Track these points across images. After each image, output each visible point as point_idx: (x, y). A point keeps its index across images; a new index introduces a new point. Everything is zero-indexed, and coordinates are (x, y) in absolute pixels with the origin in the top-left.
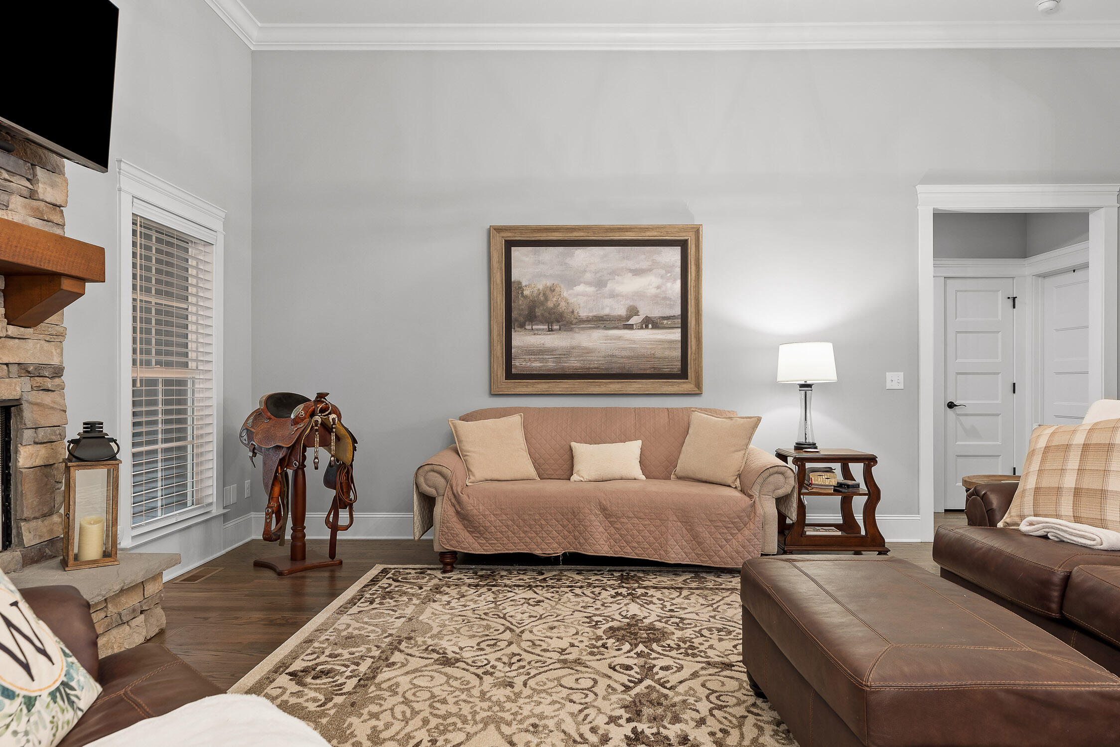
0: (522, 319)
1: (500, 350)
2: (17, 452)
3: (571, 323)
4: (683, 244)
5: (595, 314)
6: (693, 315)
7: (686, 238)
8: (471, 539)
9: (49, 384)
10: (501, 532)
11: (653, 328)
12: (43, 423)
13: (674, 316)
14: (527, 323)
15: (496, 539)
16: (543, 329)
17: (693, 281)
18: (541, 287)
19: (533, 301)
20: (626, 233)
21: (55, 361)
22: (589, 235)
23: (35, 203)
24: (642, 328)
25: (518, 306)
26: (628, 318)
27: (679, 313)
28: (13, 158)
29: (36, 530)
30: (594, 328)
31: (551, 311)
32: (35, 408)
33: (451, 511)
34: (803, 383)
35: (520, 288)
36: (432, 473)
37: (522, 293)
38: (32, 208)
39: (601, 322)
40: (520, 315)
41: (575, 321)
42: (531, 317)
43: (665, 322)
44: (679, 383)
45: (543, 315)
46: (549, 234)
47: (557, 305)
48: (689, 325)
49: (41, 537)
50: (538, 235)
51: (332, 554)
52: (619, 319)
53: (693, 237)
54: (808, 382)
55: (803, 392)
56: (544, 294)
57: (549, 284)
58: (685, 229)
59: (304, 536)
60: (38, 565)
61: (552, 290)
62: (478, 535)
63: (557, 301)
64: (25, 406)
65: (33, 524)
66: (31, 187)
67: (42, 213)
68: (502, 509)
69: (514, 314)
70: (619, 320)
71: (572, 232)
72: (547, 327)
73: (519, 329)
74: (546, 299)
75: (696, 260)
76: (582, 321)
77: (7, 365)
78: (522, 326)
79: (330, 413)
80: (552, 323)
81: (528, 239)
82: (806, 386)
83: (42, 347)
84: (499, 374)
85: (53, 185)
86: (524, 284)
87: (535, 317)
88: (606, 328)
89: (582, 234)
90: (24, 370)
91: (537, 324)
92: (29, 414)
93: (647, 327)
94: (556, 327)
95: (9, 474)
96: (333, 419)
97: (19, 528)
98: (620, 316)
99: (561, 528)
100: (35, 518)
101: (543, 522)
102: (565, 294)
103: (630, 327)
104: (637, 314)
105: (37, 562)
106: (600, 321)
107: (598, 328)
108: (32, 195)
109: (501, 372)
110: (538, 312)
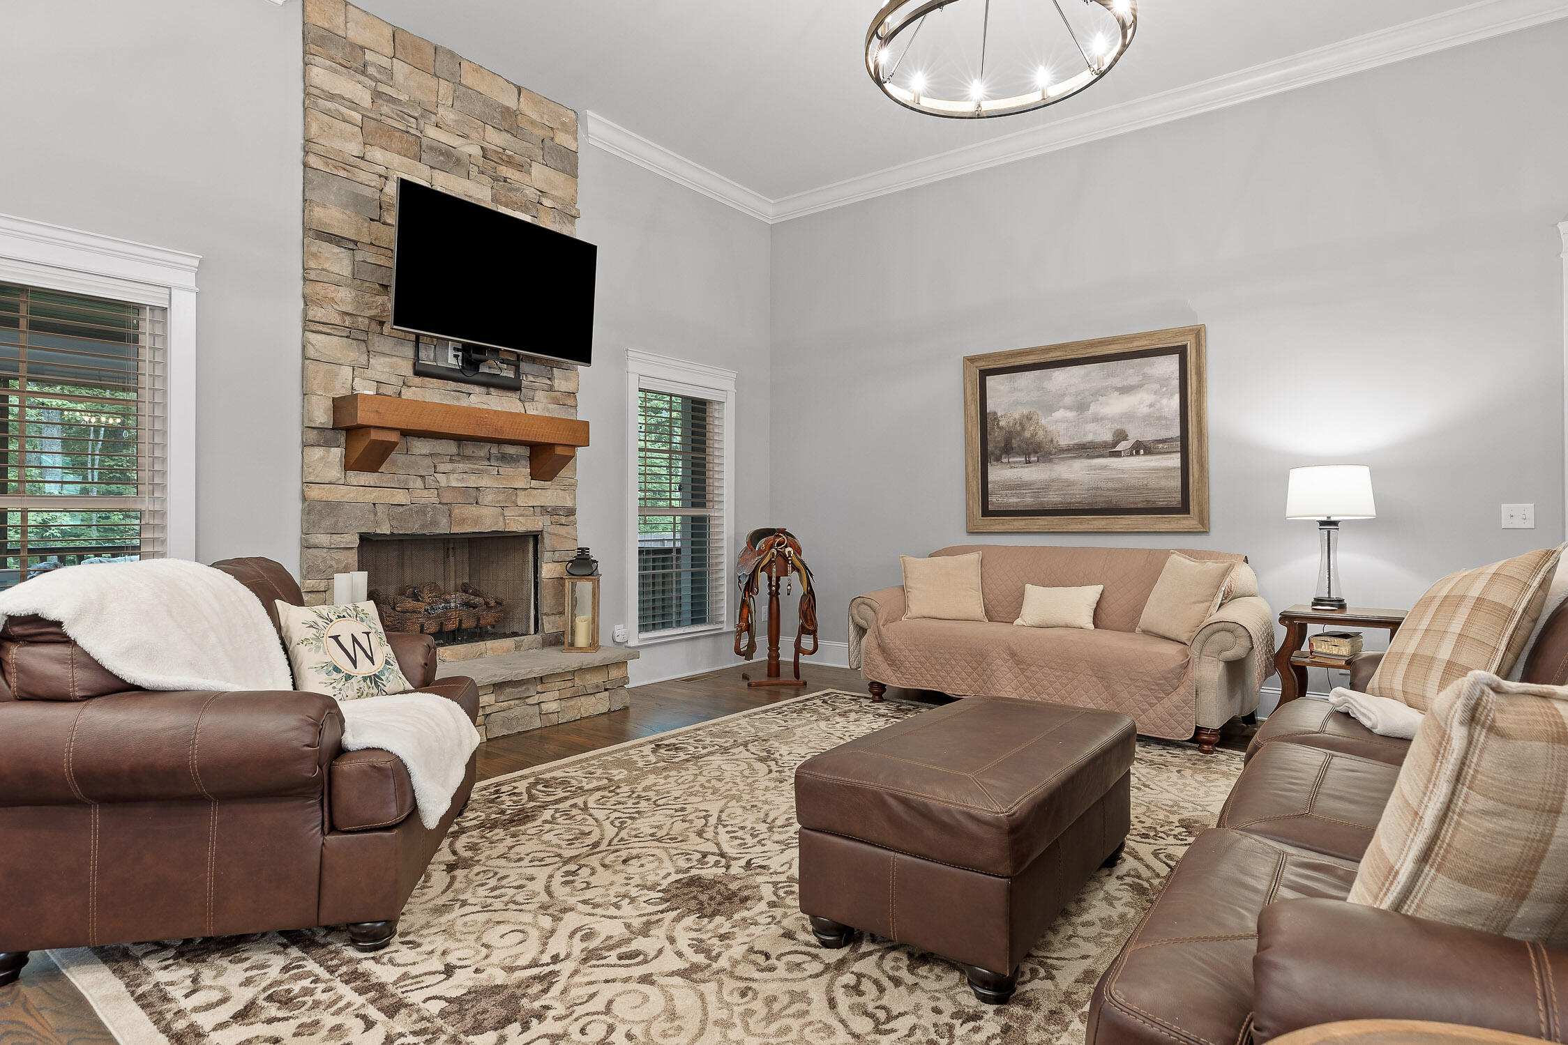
0: (997, 452)
1: (976, 486)
2: (541, 567)
3: (1050, 454)
4: (1181, 351)
5: (1076, 441)
6: (1195, 436)
7: (1184, 343)
8: (889, 672)
9: (563, 520)
10: (915, 668)
11: (1145, 454)
12: (558, 548)
13: (1172, 438)
14: (1003, 456)
15: (911, 674)
16: (1020, 462)
17: (1194, 395)
18: (1017, 416)
19: (1010, 432)
20: (1109, 347)
21: (569, 504)
22: (1067, 353)
23: (553, 394)
24: (1132, 455)
25: (996, 437)
26: (1115, 444)
27: (1178, 434)
28: (536, 366)
29: (554, 622)
30: (1075, 457)
31: (1028, 442)
32: (554, 537)
33: (874, 644)
34: (1325, 519)
35: (996, 419)
36: (863, 606)
37: (998, 424)
38: (552, 398)
39: (1085, 450)
40: (996, 447)
41: (1054, 451)
42: (1008, 449)
43: (1161, 446)
44: (1179, 519)
45: (1019, 446)
46: (1023, 358)
47: (1034, 435)
48: (1190, 448)
49: (557, 628)
50: (1013, 360)
51: (797, 675)
52: (1105, 445)
53: (1193, 341)
54: (1333, 519)
55: (1326, 532)
56: (1020, 424)
57: (1026, 412)
58: (1183, 332)
59: (778, 656)
60: (553, 647)
61: (1029, 418)
62: (896, 669)
63: (1035, 430)
64: (545, 535)
65: (552, 618)
66: (550, 383)
67: (558, 400)
68: (916, 645)
69: (990, 448)
70: (1105, 447)
71: (1048, 353)
72: (1024, 459)
73: (995, 463)
74: (1023, 429)
75: (1196, 368)
76: (1062, 451)
77: (533, 507)
78: (998, 459)
79: (786, 547)
80: (1030, 454)
81: (1002, 366)
82: (1329, 524)
83: (558, 494)
84: (975, 510)
85: (567, 379)
86: (999, 415)
87: (1012, 448)
88: (1089, 457)
89: (1059, 354)
90: (544, 510)
91: (1014, 457)
92: (547, 542)
93: (1138, 453)
94: (1033, 459)
95: (537, 582)
96: (789, 552)
97: (542, 619)
98: (1105, 442)
99: (971, 670)
100: (553, 614)
101: (953, 662)
102: (1043, 422)
103: (1117, 454)
104: (1125, 438)
105: (554, 645)
106: (1082, 449)
107: (1079, 457)
108: (551, 388)
109: (978, 510)
110: (1015, 443)
